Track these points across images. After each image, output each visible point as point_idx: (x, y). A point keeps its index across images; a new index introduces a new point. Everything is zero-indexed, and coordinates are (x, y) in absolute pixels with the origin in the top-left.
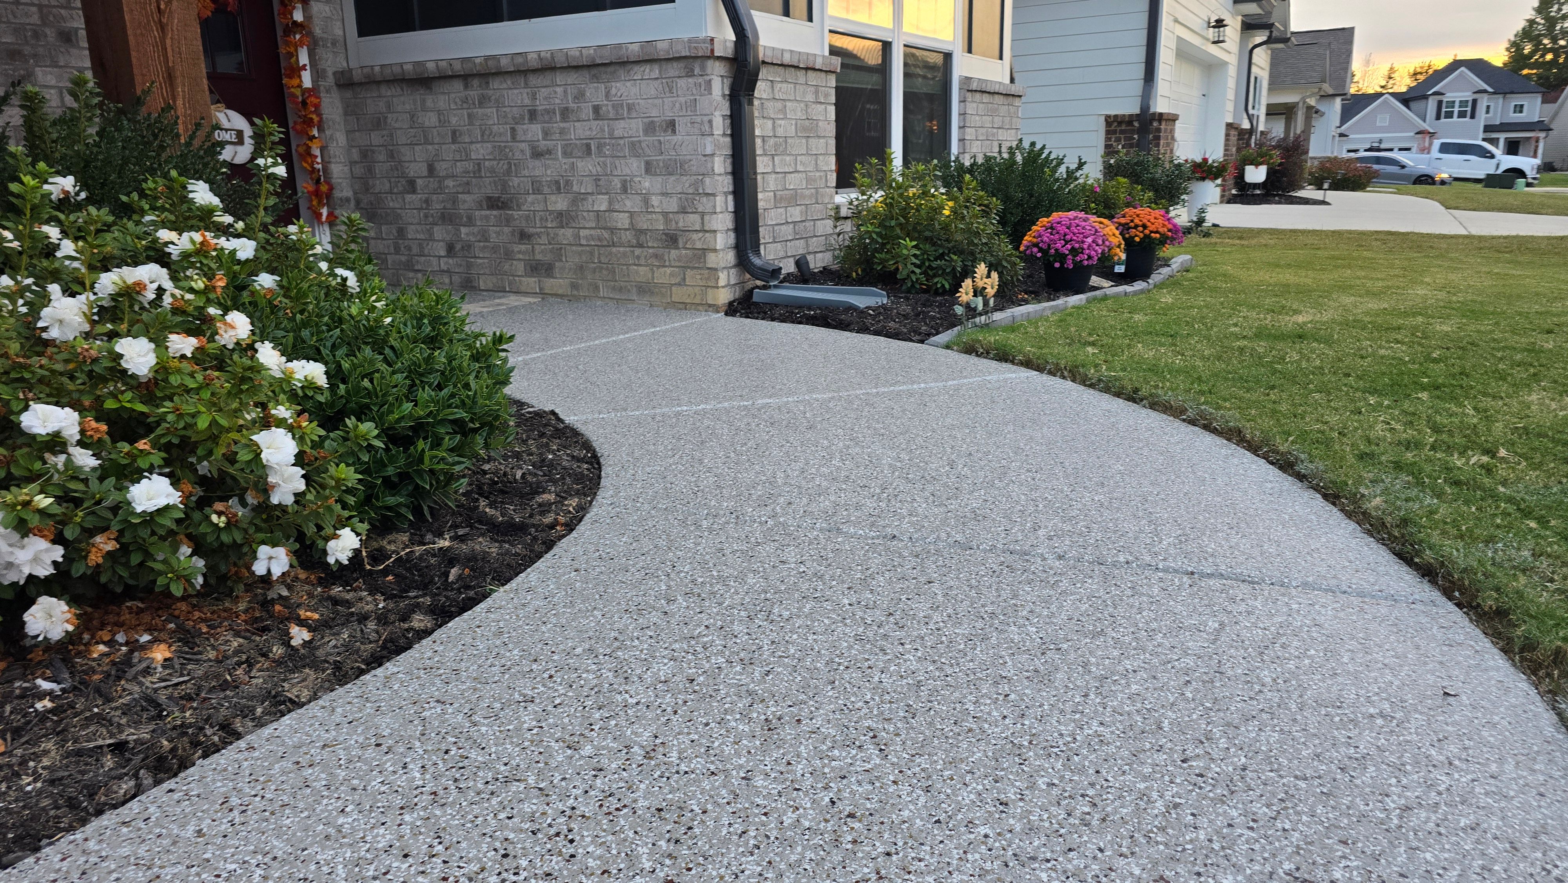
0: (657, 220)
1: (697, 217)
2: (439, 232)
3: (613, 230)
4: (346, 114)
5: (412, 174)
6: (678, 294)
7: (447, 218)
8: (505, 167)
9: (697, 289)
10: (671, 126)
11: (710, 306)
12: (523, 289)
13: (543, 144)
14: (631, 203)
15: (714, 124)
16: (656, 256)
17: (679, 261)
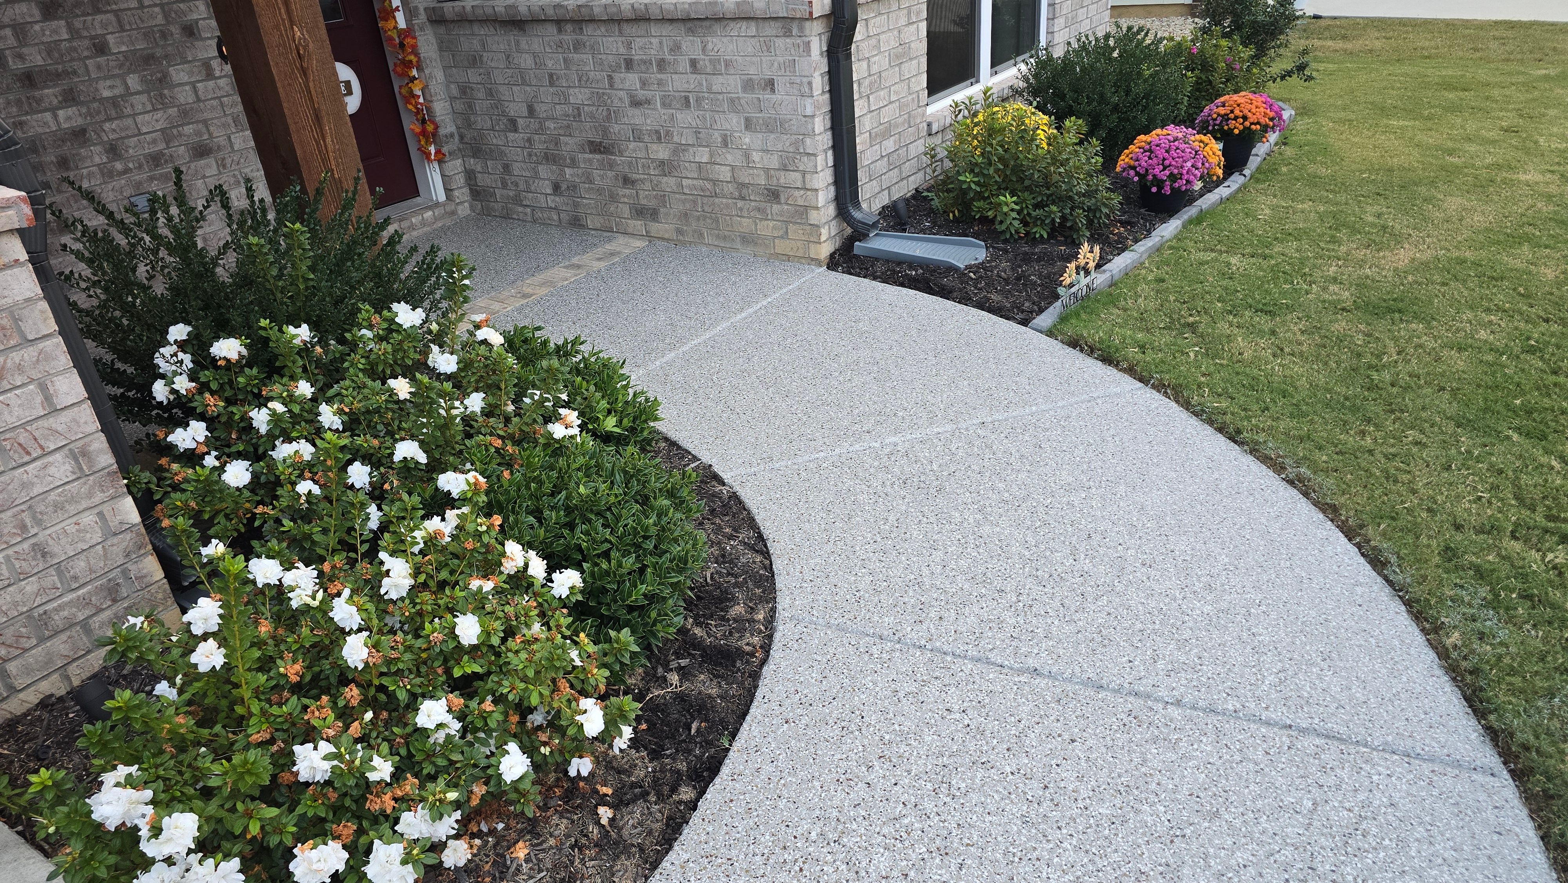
0: (758, 175)
1: (798, 176)
2: (544, 171)
3: (715, 182)
4: (441, 49)
5: (512, 113)
6: (781, 246)
7: (550, 158)
8: (605, 113)
9: (799, 244)
10: (770, 85)
11: (812, 259)
12: (630, 230)
13: (641, 94)
14: (732, 158)
15: (814, 86)
16: (759, 210)
17: (782, 216)
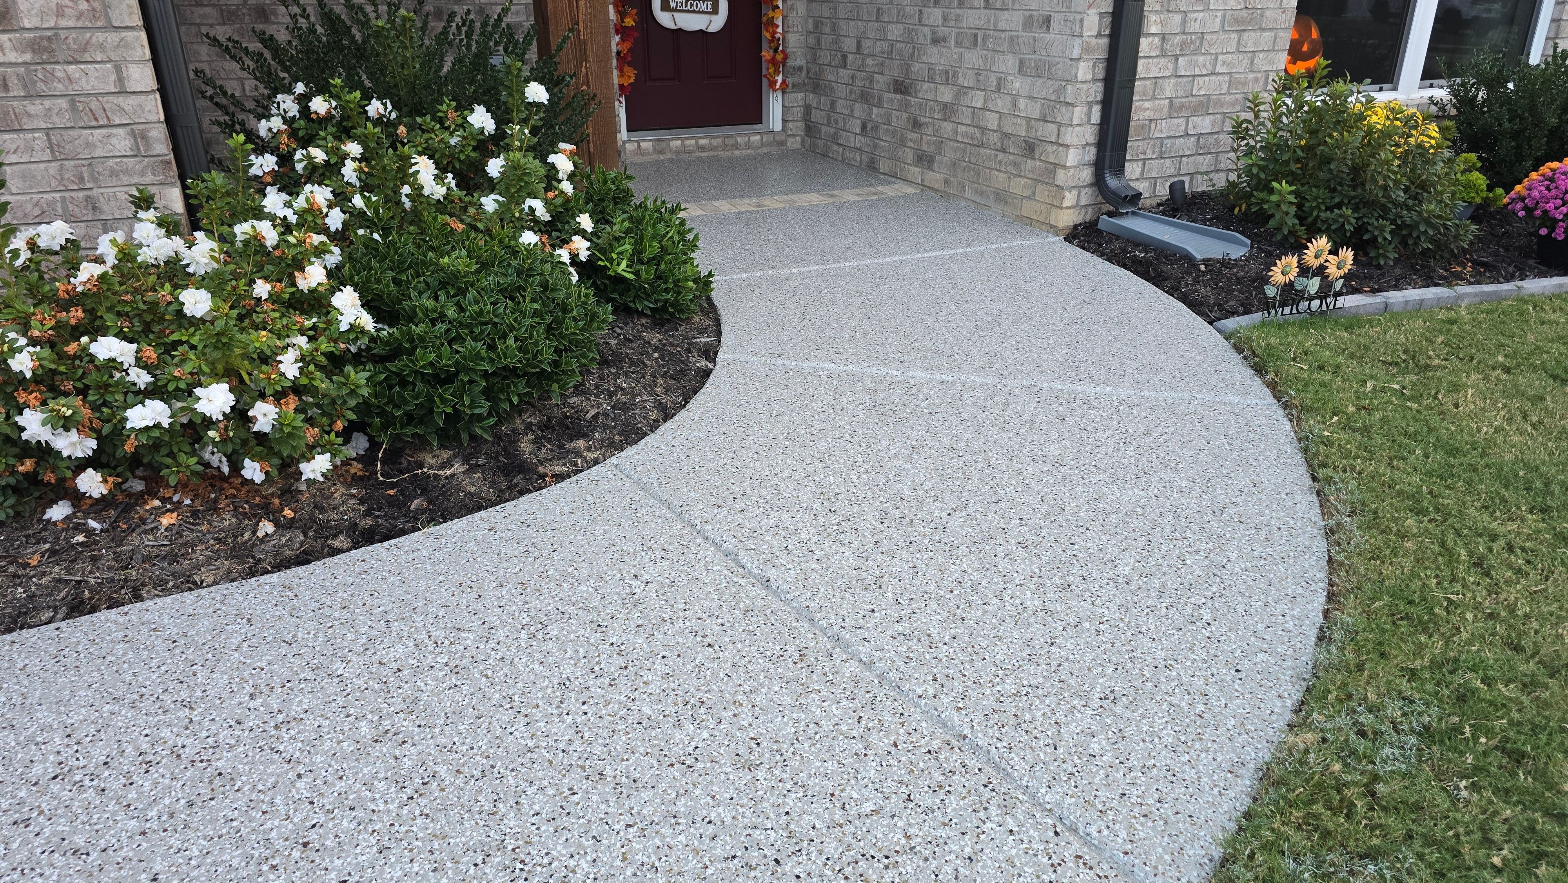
1: (1054, 127)
2: (859, 109)
3: (984, 130)
5: (846, 49)
6: (1028, 209)
7: (865, 97)
8: (911, 51)
9: (1043, 207)
10: (1047, 21)
11: (1052, 226)
12: (910, 178)
13: (942, 31)
14: (1002, 104)
16: (1015, 164)
17: (1033, 172)
